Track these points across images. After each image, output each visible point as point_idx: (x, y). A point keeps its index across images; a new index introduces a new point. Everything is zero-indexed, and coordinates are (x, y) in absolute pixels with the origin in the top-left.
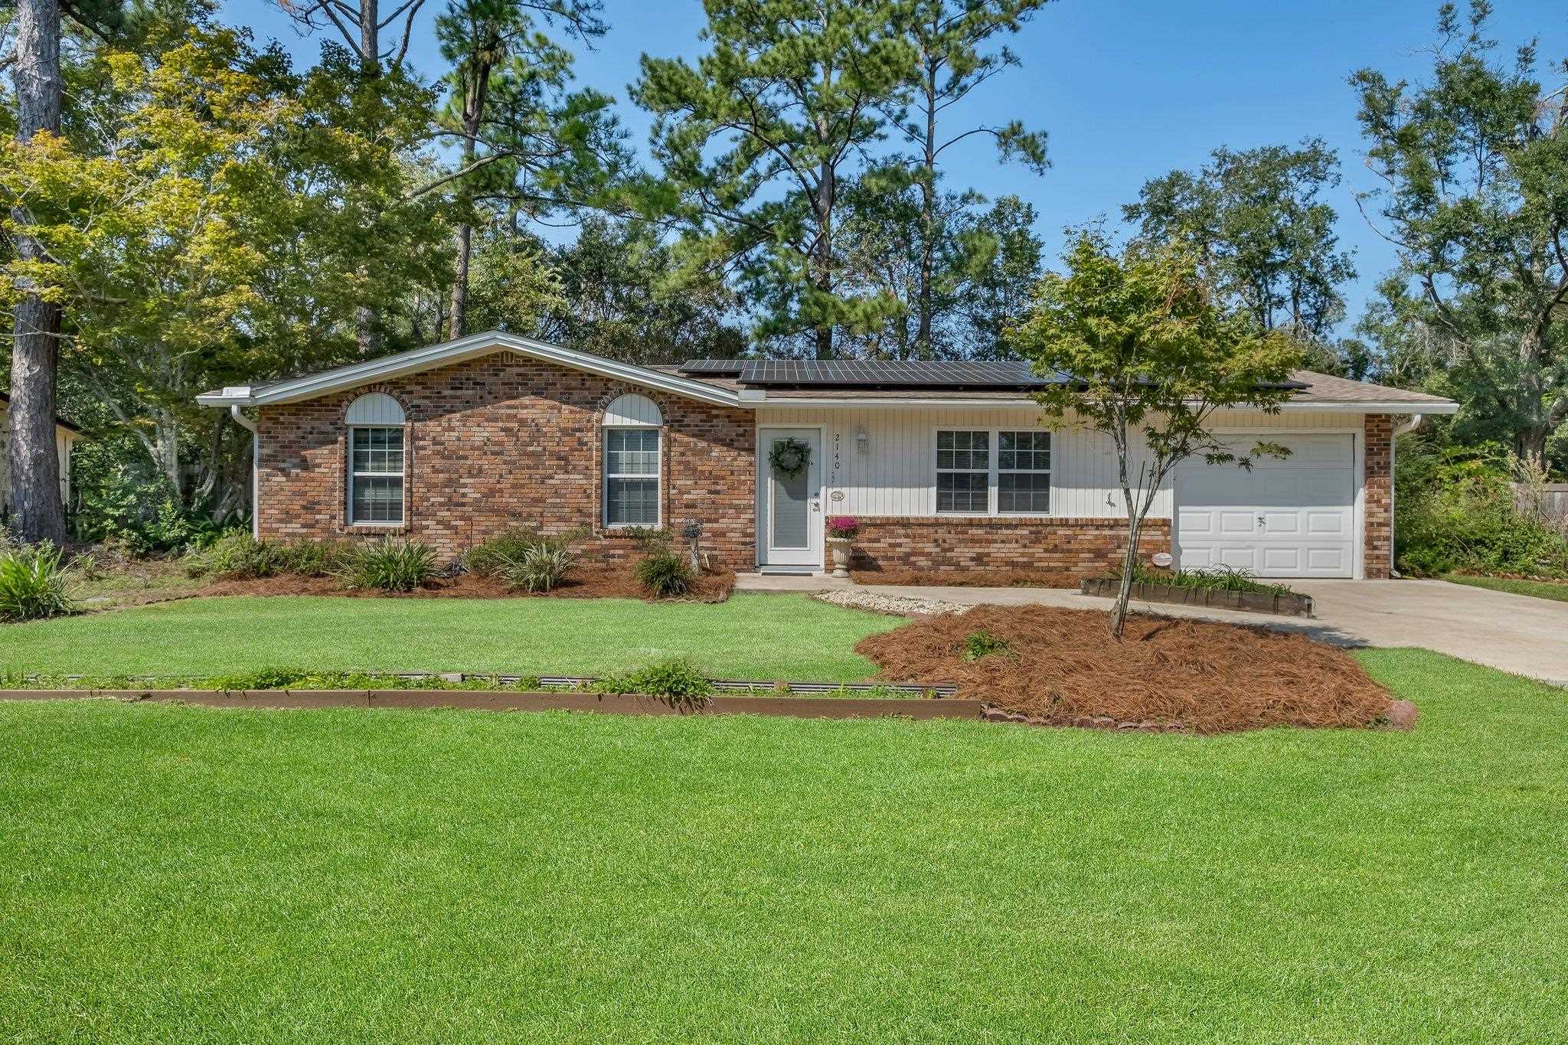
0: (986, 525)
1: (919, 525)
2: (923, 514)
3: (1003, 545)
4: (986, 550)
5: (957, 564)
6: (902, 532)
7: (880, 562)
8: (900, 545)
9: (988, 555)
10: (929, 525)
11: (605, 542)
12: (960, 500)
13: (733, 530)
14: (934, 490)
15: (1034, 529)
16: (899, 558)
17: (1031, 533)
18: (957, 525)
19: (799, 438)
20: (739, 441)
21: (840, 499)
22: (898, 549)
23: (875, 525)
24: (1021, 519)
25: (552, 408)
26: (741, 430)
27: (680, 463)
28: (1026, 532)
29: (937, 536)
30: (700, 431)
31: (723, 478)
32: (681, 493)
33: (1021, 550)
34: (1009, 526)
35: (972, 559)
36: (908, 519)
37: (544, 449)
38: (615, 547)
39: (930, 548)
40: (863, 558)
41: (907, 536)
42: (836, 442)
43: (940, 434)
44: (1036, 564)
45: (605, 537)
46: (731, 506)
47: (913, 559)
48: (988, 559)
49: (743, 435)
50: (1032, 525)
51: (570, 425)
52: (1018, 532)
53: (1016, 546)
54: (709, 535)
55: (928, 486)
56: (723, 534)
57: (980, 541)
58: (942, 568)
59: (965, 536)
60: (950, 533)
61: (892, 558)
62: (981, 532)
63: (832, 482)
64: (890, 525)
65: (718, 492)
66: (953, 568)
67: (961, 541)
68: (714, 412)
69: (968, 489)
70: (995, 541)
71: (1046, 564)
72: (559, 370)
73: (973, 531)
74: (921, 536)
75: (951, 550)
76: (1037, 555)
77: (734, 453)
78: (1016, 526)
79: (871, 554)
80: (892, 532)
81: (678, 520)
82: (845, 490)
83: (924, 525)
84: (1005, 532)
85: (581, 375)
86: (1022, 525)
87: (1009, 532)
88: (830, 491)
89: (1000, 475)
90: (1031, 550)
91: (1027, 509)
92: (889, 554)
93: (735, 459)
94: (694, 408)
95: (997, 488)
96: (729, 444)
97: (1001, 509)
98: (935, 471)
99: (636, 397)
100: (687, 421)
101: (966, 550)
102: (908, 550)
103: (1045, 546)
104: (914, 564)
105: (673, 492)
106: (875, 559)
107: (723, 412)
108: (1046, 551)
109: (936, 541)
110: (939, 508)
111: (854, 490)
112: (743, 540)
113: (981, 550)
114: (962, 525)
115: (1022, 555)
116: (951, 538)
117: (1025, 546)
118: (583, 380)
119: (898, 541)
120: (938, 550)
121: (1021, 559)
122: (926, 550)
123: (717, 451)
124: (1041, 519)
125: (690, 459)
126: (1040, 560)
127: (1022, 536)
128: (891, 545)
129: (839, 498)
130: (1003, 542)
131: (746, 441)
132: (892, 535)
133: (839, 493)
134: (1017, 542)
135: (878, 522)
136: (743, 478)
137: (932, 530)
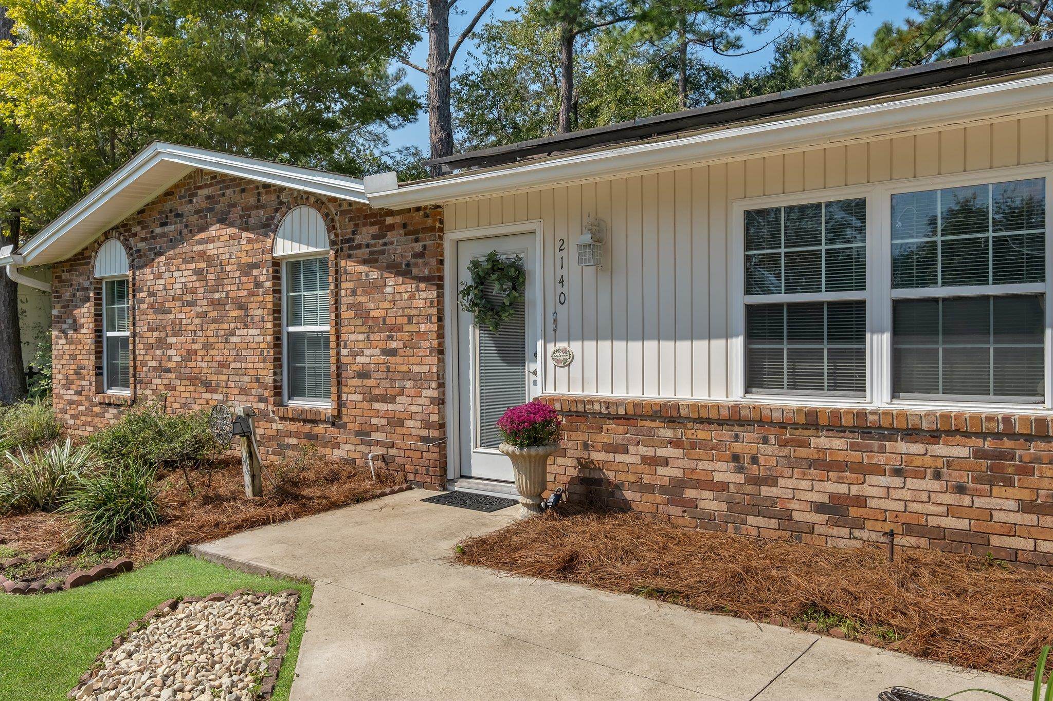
0: (853, 429)
1: (700, 421)
2: (719, 396)
3: (897, 481)
4: (855, 490)
5: (786, 517)
6: (667, 433)
7: (628, 495)
8: (665, 462)
9: (861, 501)
10: (721, 422)
11: (280, 426)
12: (803, 366)
13: (412, 416)
14: (738, 344)
15: (988, 444)
16: (664, 490)
17: (979, 454)
18: (783, 426)
19: (507, 251)
20: (416, 265)
21: (567, 364)
22: (661, 470)
23: (617, 418)
24: (946, 417)
25: (232, 238)
26: (418, 247)
27: (350, 306)
28: (963, 452)
29: (737, 447)
30: (372, 253)
31: (400, 330)
32: (353, 355)
33: (950, 498)
34: (912, 433)
35: (819, 508)
36: (677, 406)
37: (227, 296)
38: (290, 435)
39: (724, 473)
40: (599, 482)
41: (676, 443)
42: (559, 255)
43: (751, 217)
44: (995, 541)
45: (282, 418)
46: (406, 376)
47: (690, 493)
48: (862, 512)
49: (421, 255)
50: (983, 435)
51: (248, 260)
52: (940, 449)
53: (936, 485)
54: (384, 422)
55: (727, 335)
56: (401, 423)
57: (839, 466)
58: (751, 520)
59: (803, 452)
60: (765, 441)
61: (649, 488)
62: (838, 443)
63: (552, 333)
64: (643, 417)
65: (393, 353)
66: (774, 523)
67: (792, 463)
68: (389, 220)
69: (820, 338)
70: (879, 470)
71: (1029, 545)
72: (238, 185)
73: (822, 441)
74: (705, 445)
75: (772, 481)
76: (997, 516)
77: (410, 287)
78: (934, 436)
79: (611, 475)
80: (650, 433)
81: (351, 397)
82: (575, 347)
83: (710, 421)
84: (902, 446)
85: (257, 188)
86: (949, 433)
87: (916, 448)
88: (551, 347)
89: (897, 305)
90: (979, 502)
91: (979, 389)
92: (646, 479)
93: (412, 297)
94: (366, 217)
95: (886, 337)
96: (404, 271)
97: (898, 387)
98: (739, 301)
99: (304, 210)
100: (358, 239)
101: (805, 485)
102: (678, 473)
103: (1026, 495)
104: (692, 504)
105: (344, 352)
106: (618, 487)
107: (397, 219)
108: (1026, 507)
109: (736, 458)
110: (752, 381)
111: (590, 345)
112: (424, 433)
113: (842, 489)
114: (795, 426)
115: (951, 511)
116: (770, 453)
117: (961, 489)
118: (259, 194)
119: (661, 452)
120: (740, 478)
121: (950, 523)
122: (718, 477)
123: (392, 283)
124: (1007, 420)
125: (362, 299)
126: (1011, 530)
127: (949, 463)
128: (645, 460)
129: (566, 362)
130: (897, 472)
131: (426, 264)
132: (650, 439)
133: (565, 351)
134: (937, 476)
135: (621, 411)
136: (423, 327)
137: (726, 434)
